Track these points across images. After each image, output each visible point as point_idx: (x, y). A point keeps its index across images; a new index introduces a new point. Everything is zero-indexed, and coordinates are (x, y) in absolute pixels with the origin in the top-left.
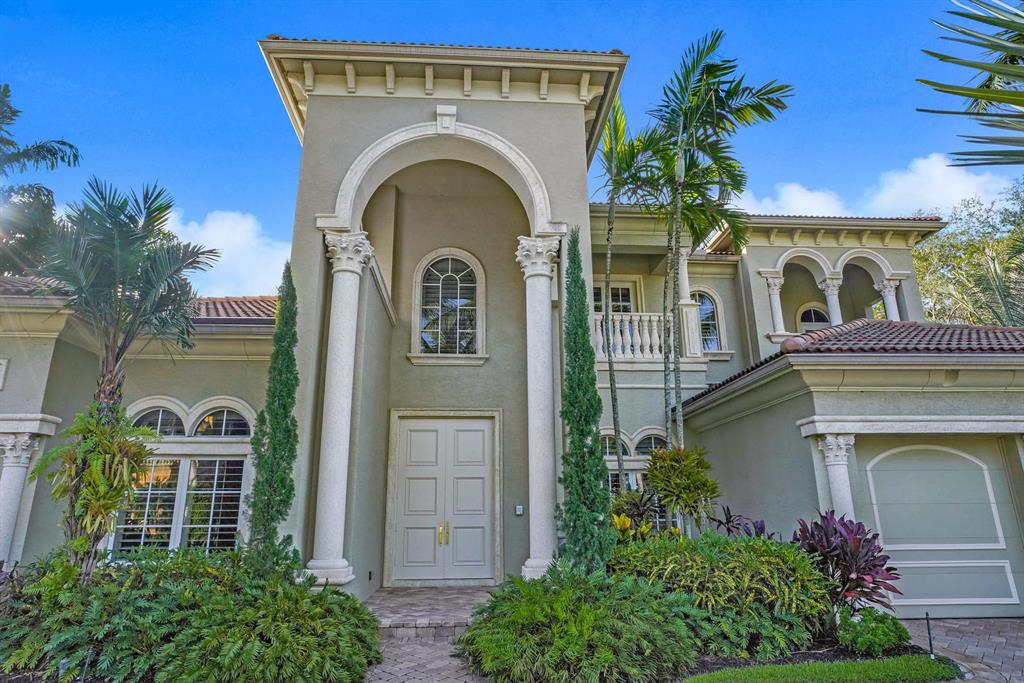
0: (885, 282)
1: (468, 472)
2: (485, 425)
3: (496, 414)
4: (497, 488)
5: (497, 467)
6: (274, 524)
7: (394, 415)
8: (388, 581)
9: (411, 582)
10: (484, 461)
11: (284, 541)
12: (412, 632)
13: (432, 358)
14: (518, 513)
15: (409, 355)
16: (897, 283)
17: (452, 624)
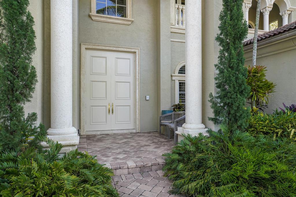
0: (286, 11)
1: (123, 79)
2: (130, 56)
3: (137, 51)
4: (137, 87)
5: (137, 77)
6: (19, 104)
7: (83, 47)
8: (83, 132)
9: (95, 132)
10: (130, 74)
11: (29, 117)
12: (126, 171)
13: (104, 17)
14: (147, 99)
15: (90, 14)
16: (290, 12)
17: (150, 164)
